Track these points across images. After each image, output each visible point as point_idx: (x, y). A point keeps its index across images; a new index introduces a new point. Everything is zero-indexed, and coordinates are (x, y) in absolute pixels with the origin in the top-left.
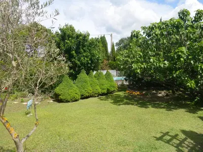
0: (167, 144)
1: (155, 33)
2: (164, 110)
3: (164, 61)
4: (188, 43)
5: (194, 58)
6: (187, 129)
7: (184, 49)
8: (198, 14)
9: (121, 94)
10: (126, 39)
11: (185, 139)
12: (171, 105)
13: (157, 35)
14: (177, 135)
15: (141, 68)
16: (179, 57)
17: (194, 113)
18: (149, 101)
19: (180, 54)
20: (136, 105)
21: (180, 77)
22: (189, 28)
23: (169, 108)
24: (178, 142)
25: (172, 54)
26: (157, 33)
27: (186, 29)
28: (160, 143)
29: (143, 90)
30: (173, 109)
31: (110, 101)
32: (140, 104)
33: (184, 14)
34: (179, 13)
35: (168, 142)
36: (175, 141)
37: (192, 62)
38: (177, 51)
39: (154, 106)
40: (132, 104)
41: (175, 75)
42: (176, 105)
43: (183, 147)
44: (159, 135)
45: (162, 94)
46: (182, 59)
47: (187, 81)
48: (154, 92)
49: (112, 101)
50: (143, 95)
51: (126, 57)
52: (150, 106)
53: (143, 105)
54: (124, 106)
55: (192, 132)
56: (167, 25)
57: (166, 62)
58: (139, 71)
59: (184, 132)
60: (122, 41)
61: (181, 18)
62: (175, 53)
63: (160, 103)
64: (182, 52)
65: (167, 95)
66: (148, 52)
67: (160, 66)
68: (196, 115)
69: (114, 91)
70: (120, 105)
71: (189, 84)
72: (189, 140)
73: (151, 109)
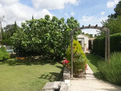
0: (45, 79)
1: (34, 25)
2: (40, 65)
3: (39, 40)
4: (50, 31)
5: (53, 39)
6: (52, 72)
7: (48, 34)
8: (54, 18)
9: (13, 59)
10: (11, 25)
11: (52, 76)
12: (43, 63)
13: (35, 26)
14: (48, 75)
15: (27, 44)
16: (46, 38)
17: (54, 65)
18: (31, 62)
19: (47, 36)
20: (24, 65)
21: (47, 48)
22: (50, 24)
23: (42, 64)
24: (49, 78)
25: (43, 36)
26: (35, 25)
27: (49, 25)
28: (41, 80)
29: (26, 56)
30: (44, 64)
31: (6, 64)
32: (26, 64)
33: (47, 17)
34: (45, 16)
35: (45, 78)
36: (47, 77)
37: (52, 40)
38: (45, 35)
39: (34, 64)
40: (22, 64)
41: (44, 47)
42: (45, 62)
43: (51, 79)
44: (40, 76)
45: (37, 57)
46: (48, 39)
47: (50, 50)
48: (33, 57)
49: (8, 64)
50: (26, 59)
51: (16, 37)
52: (32, 64)
53: (28, 64)
54: (17, 66)
55: (54, 73)
56: (40, 22)
57: (40, 40)
58: (26, 45)
59: (51, 73)
60: (8, 26)
61: (46, 19)
62: (45, 36)
63: (37, 62)
64: (48, 36)
65: (40, 58)
66: (31, 35)
67: (37, 43)
68: (55, 66)
69: (8, 58)
70: (14, 66)
71: (51, 51)
72: (53, 76)
73: (33, 66)
